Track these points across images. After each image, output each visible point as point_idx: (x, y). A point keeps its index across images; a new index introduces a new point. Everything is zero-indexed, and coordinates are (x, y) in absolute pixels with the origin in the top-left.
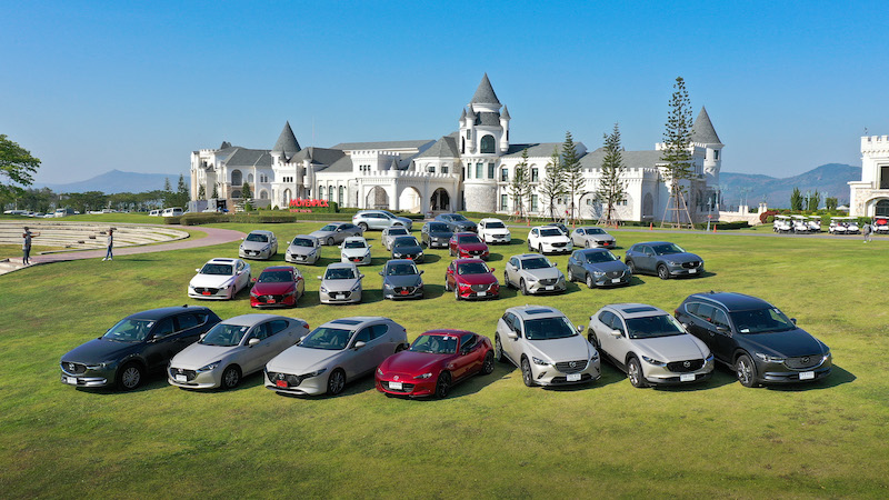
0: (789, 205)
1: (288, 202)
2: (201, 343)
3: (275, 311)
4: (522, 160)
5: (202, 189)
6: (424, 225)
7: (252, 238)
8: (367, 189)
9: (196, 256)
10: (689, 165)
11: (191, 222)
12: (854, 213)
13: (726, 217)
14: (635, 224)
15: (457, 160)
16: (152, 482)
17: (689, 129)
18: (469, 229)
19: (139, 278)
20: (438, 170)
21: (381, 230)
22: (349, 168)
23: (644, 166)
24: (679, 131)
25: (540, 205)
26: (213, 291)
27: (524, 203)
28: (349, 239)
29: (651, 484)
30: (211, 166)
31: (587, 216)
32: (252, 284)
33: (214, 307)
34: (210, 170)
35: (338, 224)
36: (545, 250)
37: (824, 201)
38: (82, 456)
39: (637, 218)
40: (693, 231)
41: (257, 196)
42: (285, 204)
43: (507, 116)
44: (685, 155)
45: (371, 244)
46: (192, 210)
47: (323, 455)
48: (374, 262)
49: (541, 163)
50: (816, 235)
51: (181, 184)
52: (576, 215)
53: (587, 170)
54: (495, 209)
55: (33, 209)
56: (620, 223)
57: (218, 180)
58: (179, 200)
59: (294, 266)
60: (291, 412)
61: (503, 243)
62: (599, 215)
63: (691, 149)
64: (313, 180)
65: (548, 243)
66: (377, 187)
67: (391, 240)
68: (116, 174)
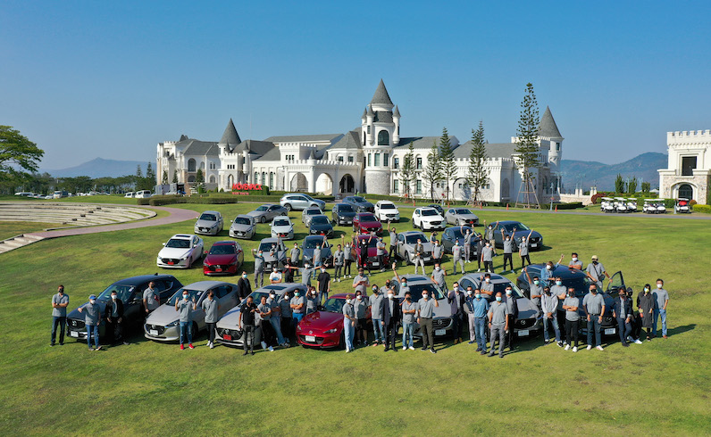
0: (613, 188)
1: (231, 185)
2: (168, 304)
3: (222, 278)
4: (408, 151)
5: (165, 174)
6: (334, 206)
7: (205, 217)
8: (291, 175)
9: (163, 232)
10: (536, 156)
11: (158, 203)
12: (662, 197)
13: (565, 198)
14: (495, 205)
15: (360, 151)
16: (135, 414)
17: (537, 126)
18: (368, 209)
19: (120, 251)
20: (345, 159)
21: (302, 210)
22: (278, 158)
23: (502, 156)
24: (529, 127)
25: (423, 188)
26: (176, 261)
27: (411, 187)
28: (278, 218)
29: (492, 416)
30: (173, 155)
31: (459, 198)
32: (205, 256)
33: (177, 274)
34: (171, 158)
35: (269, 205)
36: (425, 228)
37: (640, 185)
38: (84, 393)
39: (497, 199)
40: (540, 211)
41: (207, 180)
42: (228, 187)
43: (398, 115)
44: (533, 147)
45: (294, 222)
46: (158, 193)
47: (257, 393)
48: (295, 237)
49: (424, 153)
50: (633, 214)
51: (149, 170)
52: (450, 197)
53: (459, 159)
54: (389, 191)
55: (37, 192)
56: (484, 204)
57: (178, 167)
58: (147, 183)
59: (236, 241)
60: (234, 359)
61: (393, 221)
62: (468, 197)
63: (539, 142)
64: (250, 167)
65: (427, 222)
66: (299, 173)
67: (309, 219)
68: (99, 161)
